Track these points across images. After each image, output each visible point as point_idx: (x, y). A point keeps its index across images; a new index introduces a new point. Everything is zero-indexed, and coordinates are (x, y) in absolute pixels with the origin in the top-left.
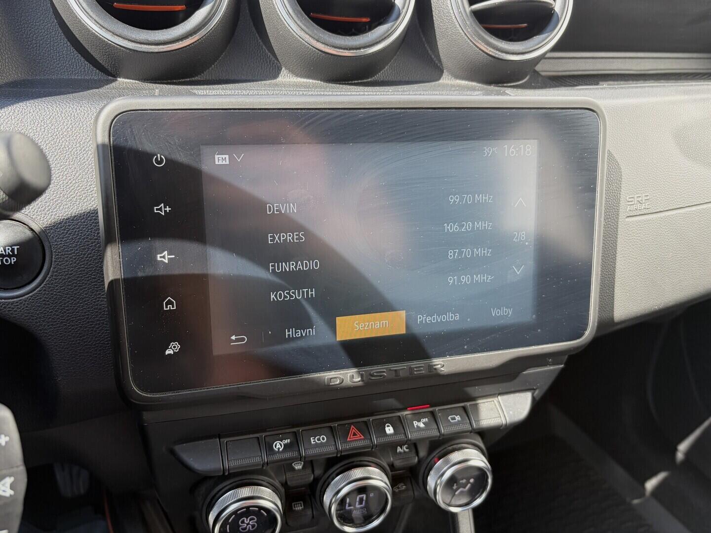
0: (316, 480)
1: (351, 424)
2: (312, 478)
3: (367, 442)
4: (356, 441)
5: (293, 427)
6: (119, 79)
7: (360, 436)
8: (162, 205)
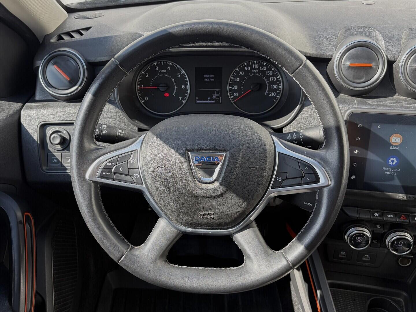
0: (385, 233)
1: (402, 214)
2: (383, 232)
3: (408, 221)
4: (403, 219)
5: (382, 210)
6: (341, 94)
7: (405, 218)
8: (358, 138)
